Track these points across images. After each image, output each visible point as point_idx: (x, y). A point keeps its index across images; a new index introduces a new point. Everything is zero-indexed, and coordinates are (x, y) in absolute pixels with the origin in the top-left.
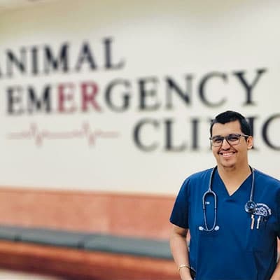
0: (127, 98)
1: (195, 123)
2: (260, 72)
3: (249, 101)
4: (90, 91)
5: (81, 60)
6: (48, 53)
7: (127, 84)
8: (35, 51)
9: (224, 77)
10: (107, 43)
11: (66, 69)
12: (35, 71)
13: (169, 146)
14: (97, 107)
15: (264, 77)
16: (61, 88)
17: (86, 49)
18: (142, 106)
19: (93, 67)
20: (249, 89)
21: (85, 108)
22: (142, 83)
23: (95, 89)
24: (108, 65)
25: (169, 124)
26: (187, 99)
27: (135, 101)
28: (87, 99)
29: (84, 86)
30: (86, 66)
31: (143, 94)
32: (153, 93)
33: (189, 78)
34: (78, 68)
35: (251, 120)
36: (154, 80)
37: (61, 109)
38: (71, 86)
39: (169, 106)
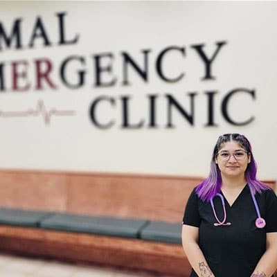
0: (82, 74)
1: (153, 99)
2: (220, 45)
3: (208, 76)
4: (44, 68)
5: (34, 36)
7: (82, 60)
9: (183, 50)
10: (61, 16)
11: (19, 46)
13: (126, 124)
14: (51, 85)
15: (224, 49)
16: (15, 65)
17: (39, 24)
18: (98, 83)
19: (47, 43)
20: (208, 63)
21: (39, 86)
22: (97, 58)
23: (50, 66)
24: (62, 41)
25: (125, 100)
26: (144, 75)
27: (90, 78)
28: (41, 76)
29: (38, 63)
30: (39, 41)
31: (98, 70)
32: (109, 69)
33: (146, 52)
34: (31, 45)
35: (211, 95)
36: (110, 55)
37: (15, 87)
38: (25, 63)
39: (126, 83)
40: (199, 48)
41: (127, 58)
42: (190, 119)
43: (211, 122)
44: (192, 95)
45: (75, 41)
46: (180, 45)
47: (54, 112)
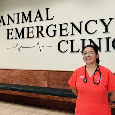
0: (55, 31)
2: (111, 19)
4: (40, 29)
5: (36, 17)
6: (24, 14)
7: (55, 26)
8: (18, 14)
9: (96, 21)
11: (30, 21)
16: (28, 28)
21: (38, 36)
22: (61, 25)
25: (72, 41)
26: (80, 32)
28: (39, 32)
31: (61, 30)
33: (81, 22)
37: (28, 37)
38: (33, 27)
39: (72, 35)
41: (73, 25)
43: (108, 50)
44: (100, 39)
45: (53, 19)
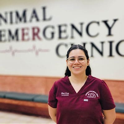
0: (53, 34)
1: (84, 44)
2: (115, 20)
3: (110, 34)
4: (36, 31)
5: (32, 17)
6: (17, 14)
7: (53, 27)
8: (11, 13)
9: (98, 23)
10: (44, 9)
11: (25, 21)
12: (11, 22)
14: (39, 38)
15: (117, 22)
16: (23, 30)
17: (34, 12)
18: (60, 37)
19: (38, 20)
20: (110, 28)
21: (34, 39)
22: (60, 27)
23: (39, 30)
24: (45, 19)
26: (81, 34)
27: (56, 35)
28: (35, 35)
29: (33, 29)
30: (34, 19)
31: (60, 32)
32: (65, 31)
33: (82, 24)
34: (31, 21)
35: (111, 43)
36: (66, 25)
37: (23, 39)
38: (28, 29)
39: (72, 37)
40: (106, 22)
41: (73, 27)
42: (101, 53)
43: (111, 55)
44: (102, 43)
45: (50, 19)
46: (97, 20)
47: (40, 50)
